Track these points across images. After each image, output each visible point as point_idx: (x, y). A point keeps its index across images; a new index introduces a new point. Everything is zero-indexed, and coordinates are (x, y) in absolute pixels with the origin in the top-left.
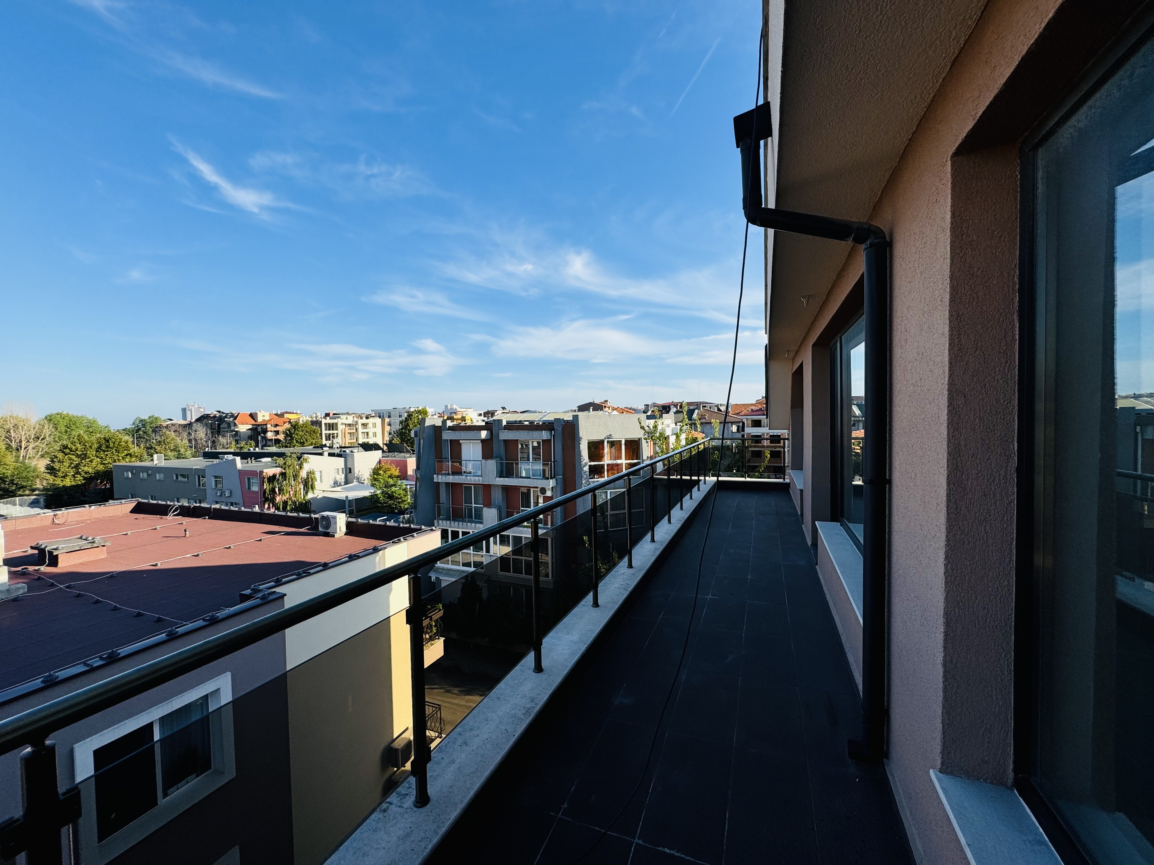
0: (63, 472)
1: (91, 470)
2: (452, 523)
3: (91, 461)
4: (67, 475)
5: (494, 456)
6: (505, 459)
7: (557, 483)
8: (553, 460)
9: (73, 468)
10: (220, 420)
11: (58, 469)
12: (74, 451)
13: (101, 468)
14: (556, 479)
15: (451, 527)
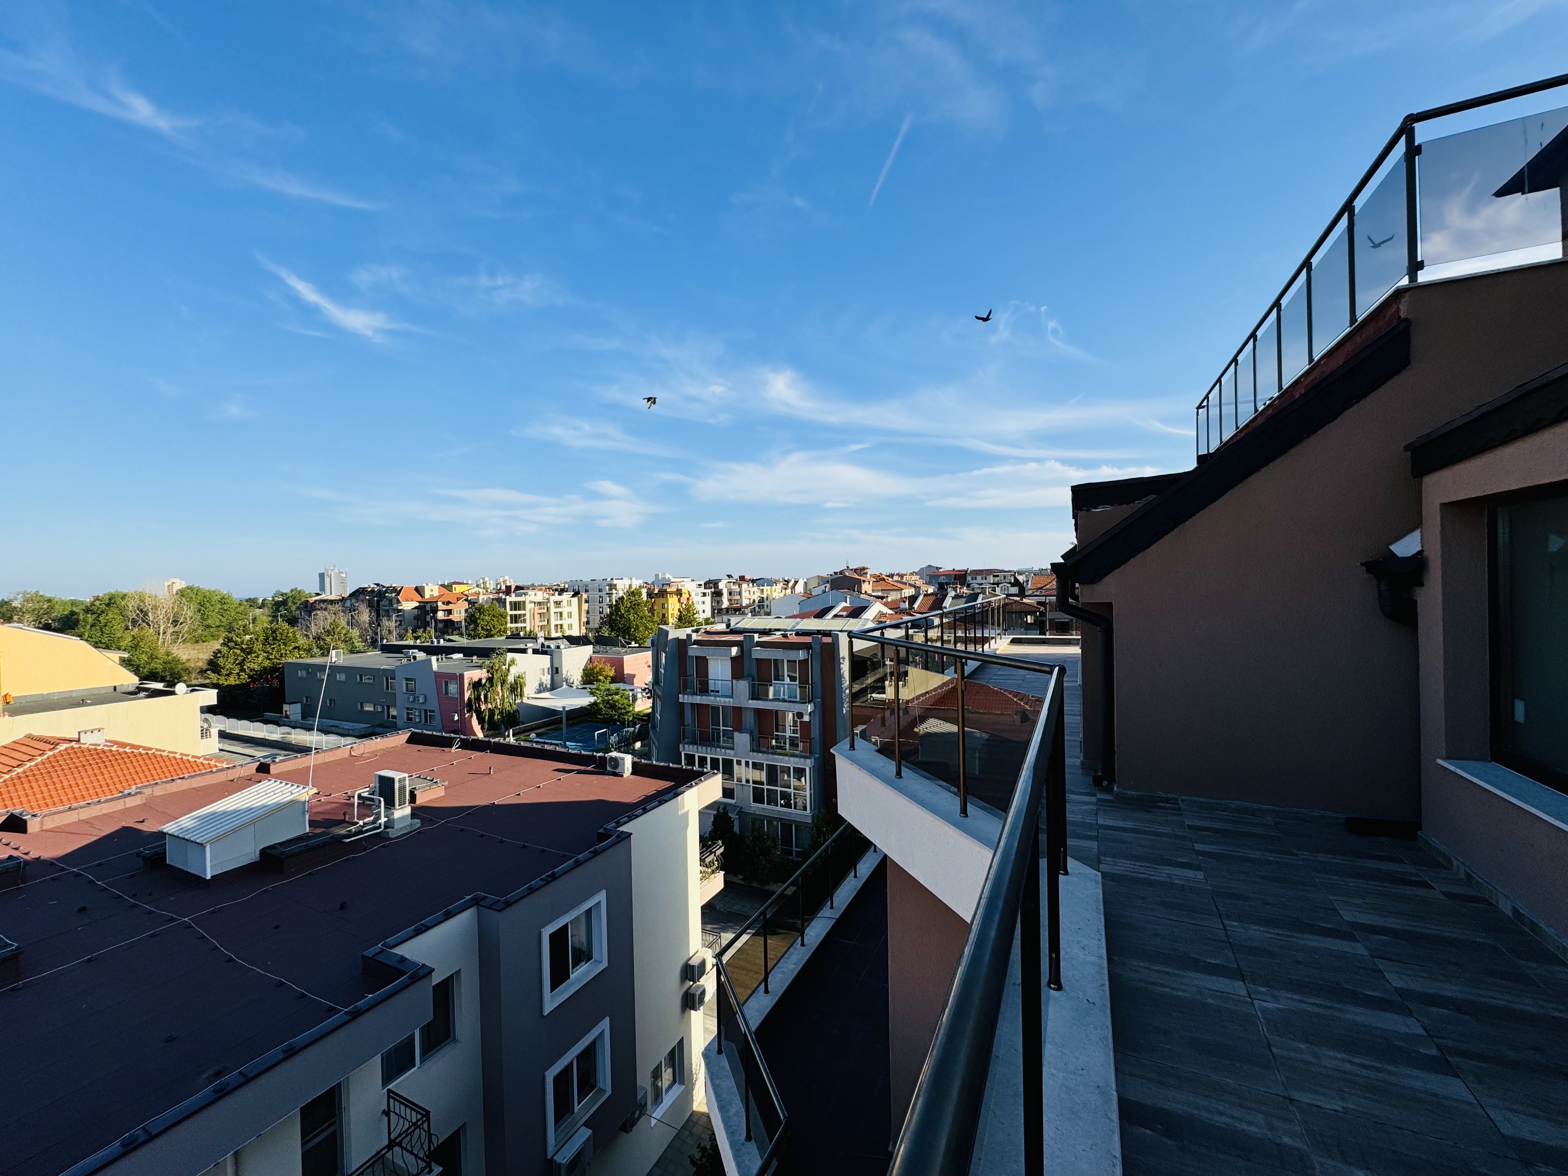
0: (228, 670)
1: (256, 667)
2: (700, 748)
3: (257, 657)
4: (232, 673)
5: (745, 675)
6: (756, 680)
7: (815, 707)
8: (810, 683)
9: (238, 664)
10: (380, 596)
11: (222, 666)
12: (239, 645)
13: (267, 663)
14: (814, 704)
15: (698, 752)
